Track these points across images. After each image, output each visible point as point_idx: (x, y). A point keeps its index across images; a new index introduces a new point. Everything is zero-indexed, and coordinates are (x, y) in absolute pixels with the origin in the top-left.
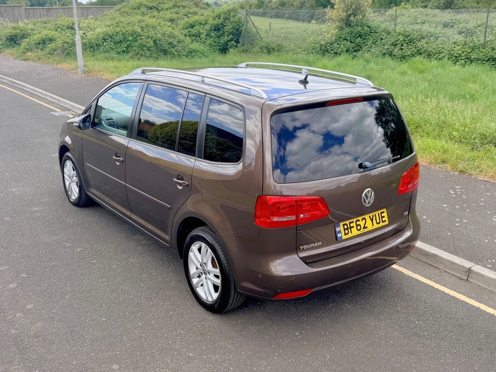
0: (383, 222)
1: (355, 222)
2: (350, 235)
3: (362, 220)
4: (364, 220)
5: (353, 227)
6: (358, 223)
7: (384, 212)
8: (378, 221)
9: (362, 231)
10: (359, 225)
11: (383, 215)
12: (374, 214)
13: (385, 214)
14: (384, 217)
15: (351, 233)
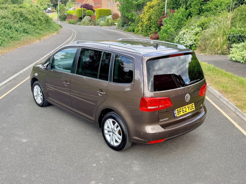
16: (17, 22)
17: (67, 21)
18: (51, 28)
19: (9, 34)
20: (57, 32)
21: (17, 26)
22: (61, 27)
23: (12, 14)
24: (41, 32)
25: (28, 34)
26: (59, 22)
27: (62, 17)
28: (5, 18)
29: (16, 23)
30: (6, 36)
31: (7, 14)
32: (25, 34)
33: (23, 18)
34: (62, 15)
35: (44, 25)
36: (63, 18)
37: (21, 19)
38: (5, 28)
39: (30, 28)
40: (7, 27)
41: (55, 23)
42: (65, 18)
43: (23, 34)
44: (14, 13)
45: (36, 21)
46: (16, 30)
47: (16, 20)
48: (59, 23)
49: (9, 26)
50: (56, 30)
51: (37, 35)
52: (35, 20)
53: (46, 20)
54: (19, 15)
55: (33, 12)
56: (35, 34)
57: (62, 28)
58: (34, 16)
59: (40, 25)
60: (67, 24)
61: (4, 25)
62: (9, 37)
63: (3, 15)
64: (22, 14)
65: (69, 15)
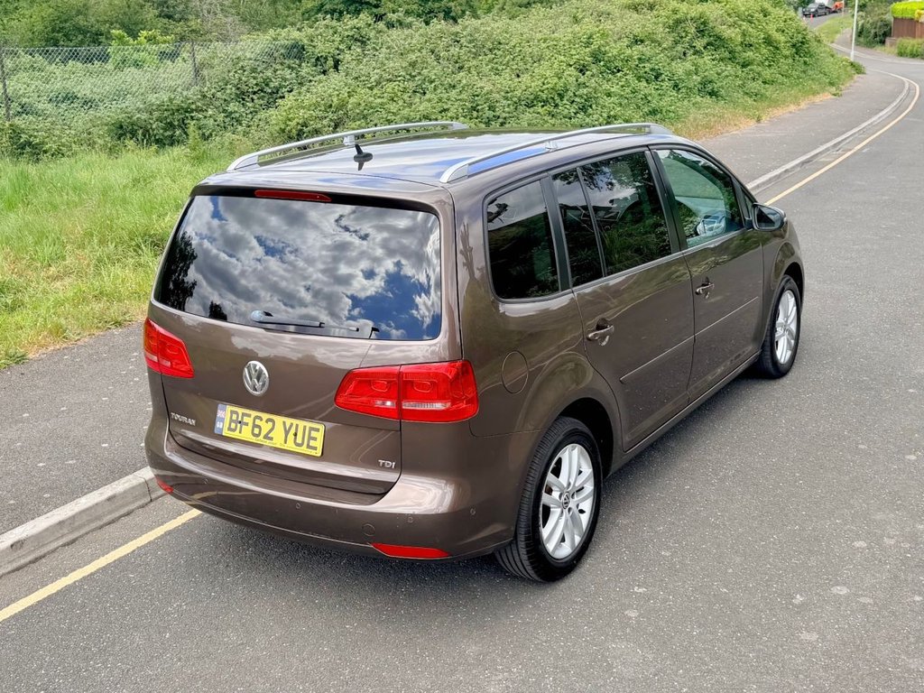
0: (308, 446)
1: (253, 417)
2: (235, 435)
3: (267, 421)
4: (270, 424)
5: (247, 424)
6: (258, 422)
7: (318, 430)
8: (299, 440)
9: (260, 440)
10: (259, 427)
11: (314, 434)
12: (295, 422)
13: (320, 436)
14: (315, 439)
15: (240, 432)
16: (685, 54)
17: (891, 46)
18: (810, 72)
19: (649, 98)
20: (833, 89)
21: (680, 68)
22: (857, 69)
23: (669, 27)
24: (769, 91)
25: (717, 97)
26: (852, 53)
27: (873, 31)
28: (642, 41)
29: (680, 58)
30: (637, 105)
31: (650, 27)
32: (704, 100)
33: (705, 40)
34: (872, 24)
35: (784, 64)
36: (876, 35)
37: (699, 44)
38: (639, 79)
39: (727, 76)
40: (646, 72)
41: (832, 56)
42: (886, 35)
43: (699, 99)
44: (678, 22)
45: (756, 48)
46: (676, 86)
47: (679, 48)
48: (854, 54)
49: (652, 70)
50: (832, 84)
51: (750, 101)
52: (751, 45)
53: (794, 46)
54: (693, 30)
55: (747, 13)
56: (743, 99)
57: (864, 73)
58: (751, 30)
59: (767, 63)
60: (890, 60)
61: (637, 66)
62: (646, 110)
63: (635, 32)
64: (704, 23)
65: (903, 19)
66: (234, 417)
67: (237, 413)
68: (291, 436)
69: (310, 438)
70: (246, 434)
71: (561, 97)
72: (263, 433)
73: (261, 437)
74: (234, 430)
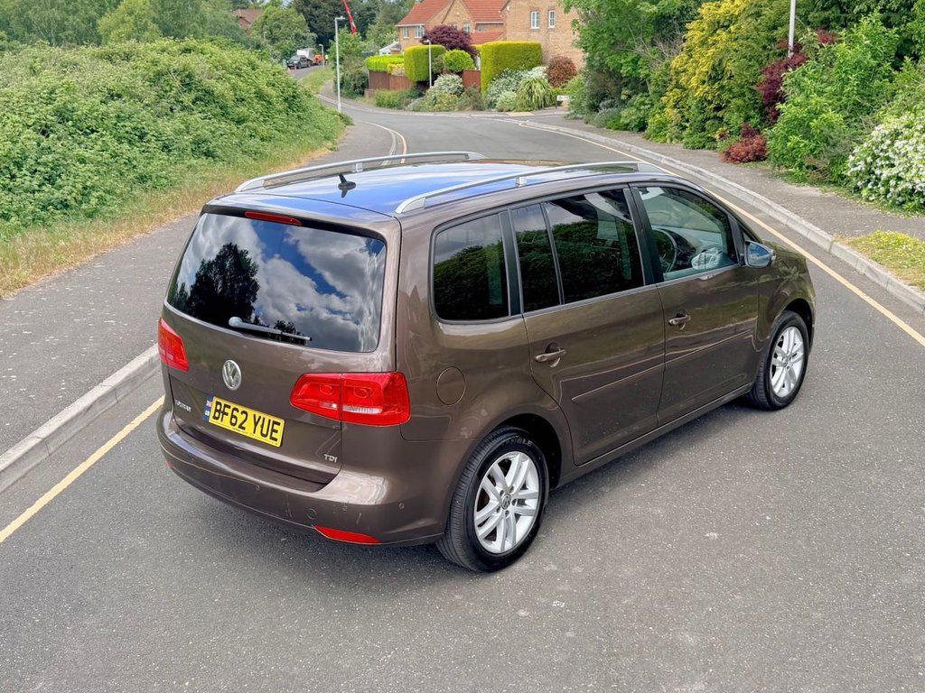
0: (272, 438)
1: (232, 408)
2: (219, 423)
3: (242, 413)
4: (244, 415)
5: (227, 414)
6: (235, 413)
7: (279, 424)
8: (265, 432)
9: (236, 429)
10: (236, 417)
11: (276, 427)
12: (263, 415)
13: (280, 429)
14: (276, 432)
15: (222, 421)
16: (171, 110)
17: (370, 97)
18: (305, 127)
19: (134, 163)
20: (329, 144)
21: (168, 127)
22: (346, 120)
23: (150, 80)
24: (268, 148)
25: (213, 157)
26: (339, 105)
27: (352, 83)
28: (119, 96)
29: (167, 114)
30: (119, 171)
31: (126, 80)
32: (200, 162)
33: (193, 95)
34: (351, 76)
35: (280, 119)
36: (355, 87)
37: (187, 99)
38: (120, 140)
39: (222, 135)
40: (127, 132)
41: (322, 108)
42: (363, 86)
43: (194, 162)
44: (159, 74)
45: (249, 103)
46: (166, 147)
47: (164, 103)
48: (340, 105)
49: (135, 129)
50: (327, 138)
51: (251, 162)
52: (243, 100)
53: (286, 100)
54: (178, 83)
55: (234, 66)
56: (241, 158)
57: (352, 125)
58: (240, 83)
59: (261, 119)
60: (371, 110)
61: (115, 124)
62: (132, 176)
63: (110, 85)
64: (189, 76)
65: (377, 72)
66: (218, 407)
67: (220, 404)
68: (259, 428)
69: (273, 431)
70: (225, 423)
71: (19, 166)
72: (239, 423)
73: (237, 426)
74: (217, 418)
